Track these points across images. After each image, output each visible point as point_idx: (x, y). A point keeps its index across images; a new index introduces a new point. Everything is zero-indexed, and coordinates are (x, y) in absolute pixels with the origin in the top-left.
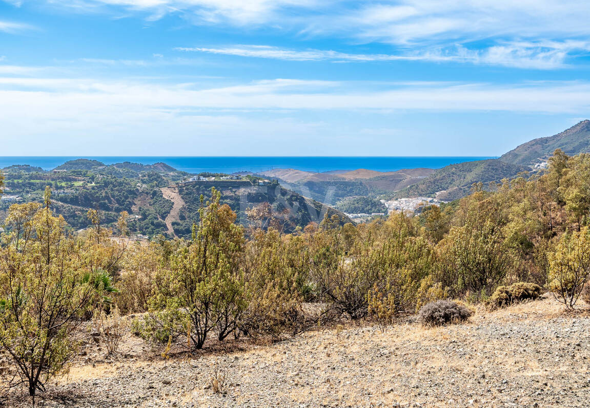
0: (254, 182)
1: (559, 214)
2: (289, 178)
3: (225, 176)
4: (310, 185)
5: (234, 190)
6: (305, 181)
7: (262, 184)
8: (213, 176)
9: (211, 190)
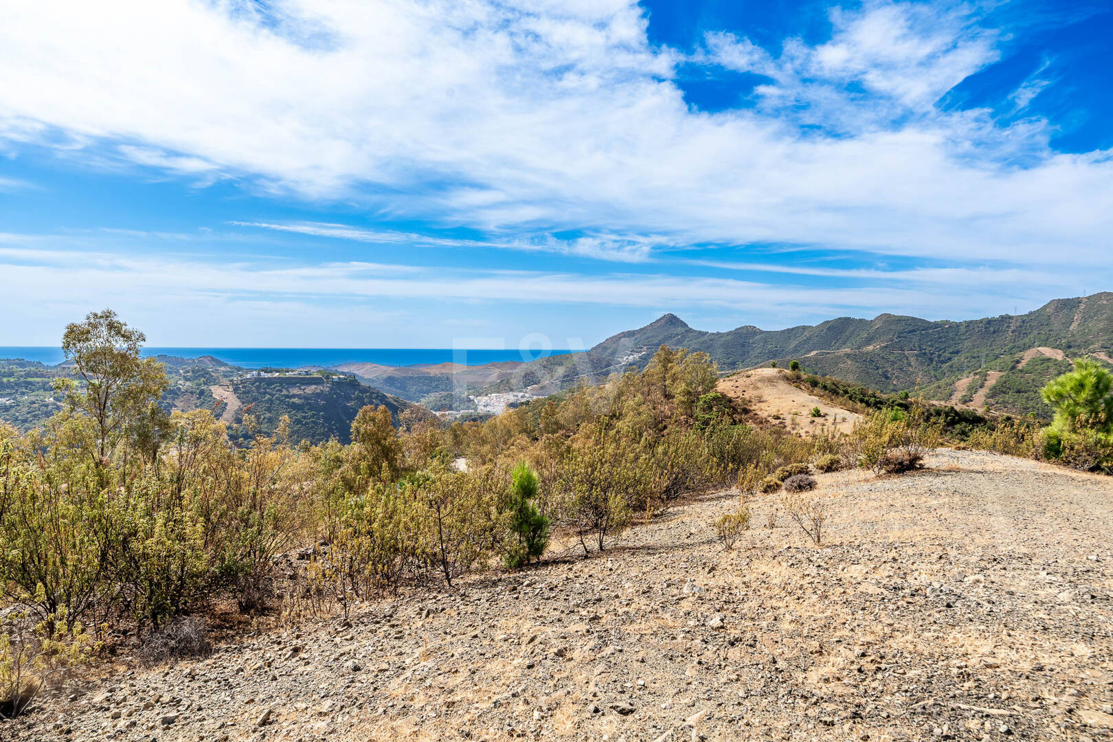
0: (327, 378)
1: (666, 407)
2: (367, 373)
3: (292, 371)
4: (390, 380)
5: (303, 388)
6: (385, 376)
7: (337, 380)
8: (277, 372)
9: (274, 388)
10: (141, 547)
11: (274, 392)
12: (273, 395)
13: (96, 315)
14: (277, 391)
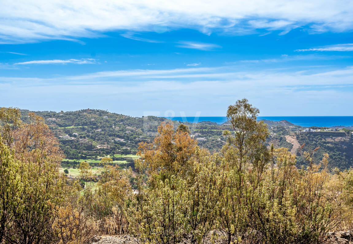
0: (348, 133)
3: (328, 129)
5: (334, 138)
8: (319, 129)
9: (318, 138)
10: (267, 215)
11: (318, 140)
12: (317, 142)
13: (240, 101)
14: (319, 140)
